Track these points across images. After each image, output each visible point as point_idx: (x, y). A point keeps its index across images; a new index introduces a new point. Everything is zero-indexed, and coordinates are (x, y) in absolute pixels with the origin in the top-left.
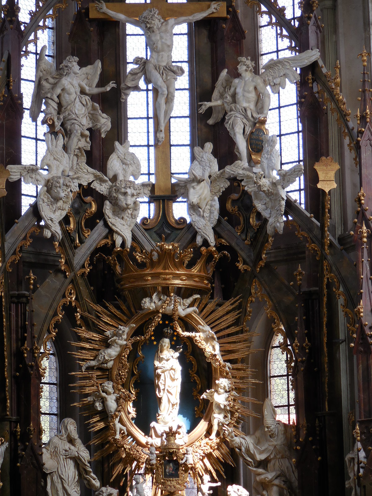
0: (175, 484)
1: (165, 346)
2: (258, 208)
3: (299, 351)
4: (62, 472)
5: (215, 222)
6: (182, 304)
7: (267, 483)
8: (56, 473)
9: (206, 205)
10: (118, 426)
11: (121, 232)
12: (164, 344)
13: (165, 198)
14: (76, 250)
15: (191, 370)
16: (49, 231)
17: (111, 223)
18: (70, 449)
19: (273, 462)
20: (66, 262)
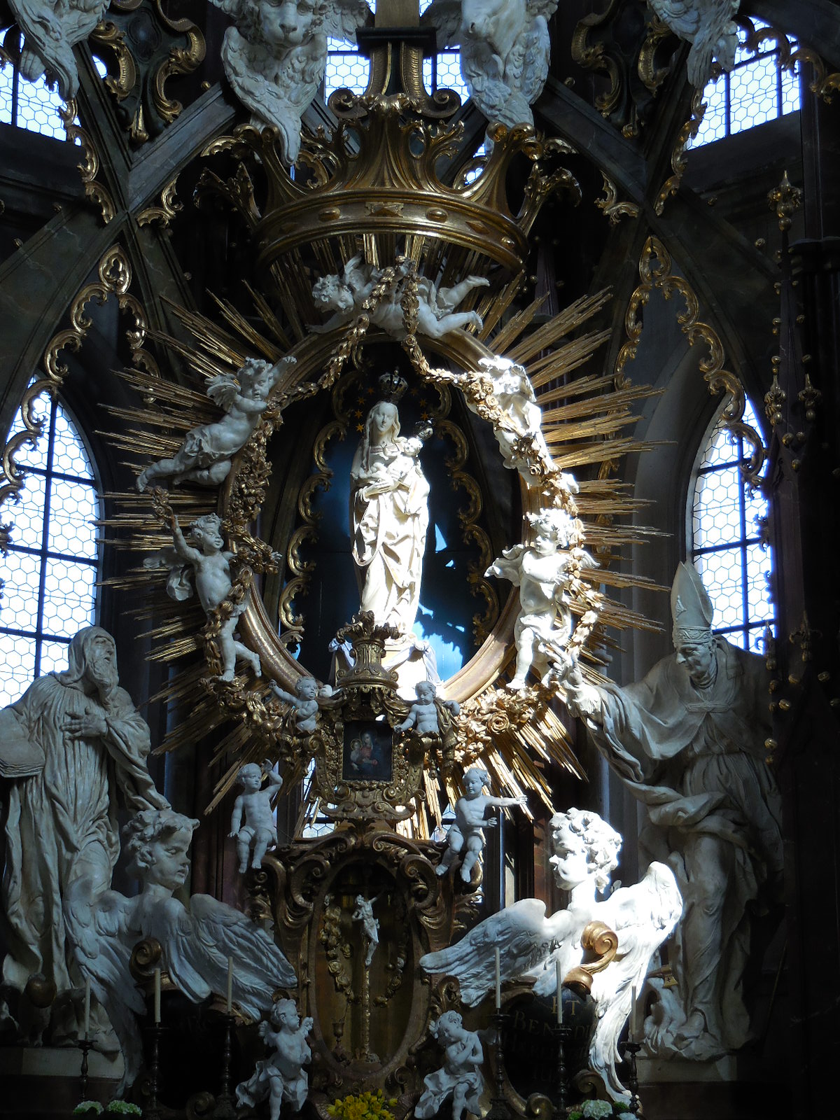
0: (379, 799)
1: (383, 422)
2: (662, 11)
3: (784, 415)
4: (55, 777)
5: (538, 87)
6: (433, 298)
7: (683, 830)
8: (36, 781)
9: (514, 45)
10: (234, 648)
11: (268, 115)
12: (379, 419)
13: (401, 37)
14: (137, 154)
15: (463, 512)
16: (37, 57)
17: (242, 88)
18: (87, 713)
19: (699, 766)
20: (100, 177)
